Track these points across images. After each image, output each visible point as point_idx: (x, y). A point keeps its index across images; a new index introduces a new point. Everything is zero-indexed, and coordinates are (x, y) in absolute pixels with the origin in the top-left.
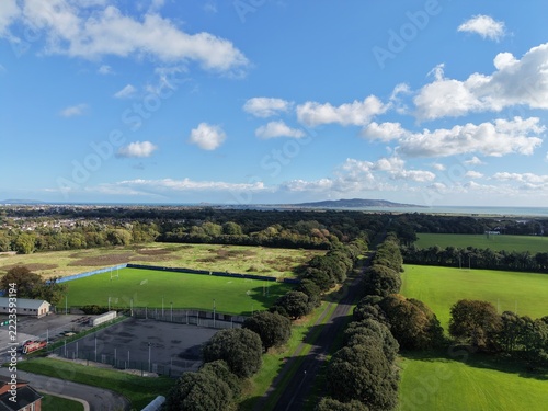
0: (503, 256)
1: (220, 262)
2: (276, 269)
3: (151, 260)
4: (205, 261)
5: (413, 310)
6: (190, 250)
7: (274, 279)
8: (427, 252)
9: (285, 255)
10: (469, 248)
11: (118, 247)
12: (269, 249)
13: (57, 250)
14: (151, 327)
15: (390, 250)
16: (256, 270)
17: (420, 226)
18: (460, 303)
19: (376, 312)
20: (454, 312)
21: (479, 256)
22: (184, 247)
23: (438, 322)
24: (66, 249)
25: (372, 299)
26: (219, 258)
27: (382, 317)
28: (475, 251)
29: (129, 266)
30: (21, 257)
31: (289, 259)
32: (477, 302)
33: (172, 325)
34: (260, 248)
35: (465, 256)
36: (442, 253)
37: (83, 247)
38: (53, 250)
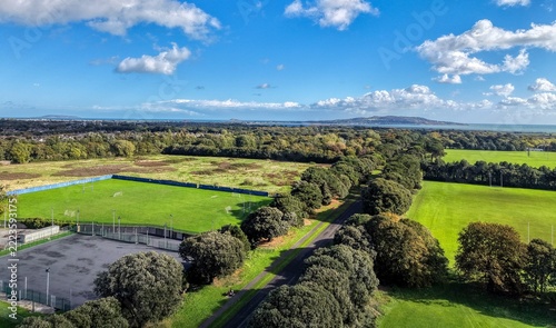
0: (542, 173)
1: (217, 174)
2: (273, 183)
3: (143, 171)
4: (200, 173)
5: (406, 233)
6: (192, 163)
7: (266, 194)
8: (452, 167)
9: (291, 169)
10: (503, 164)
11: (119, 158)
12: (277, 163)
13: (54, 160)
14: (91, 246)
15: (405, 164)
16: (250, 184)
17: (452, 142)
18: (472, 226)
19: (359, 235)
20: (463, 238)
21: (513, 172)
22: (187, 160)
23: (441, 251)
24: (64, 159)
25: (358, 218)
26: (217, 170)
27: (365, 242)
28: (509, 166)
29: (114, 177)
30: (14, 166)
31: (295, 174)
32: (495, 226)
33: (118, 244)
34: (269, 161)
35: (497, 173)
36: (470, 169)
37: (82, 157)
38: (50, 160)
